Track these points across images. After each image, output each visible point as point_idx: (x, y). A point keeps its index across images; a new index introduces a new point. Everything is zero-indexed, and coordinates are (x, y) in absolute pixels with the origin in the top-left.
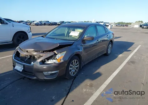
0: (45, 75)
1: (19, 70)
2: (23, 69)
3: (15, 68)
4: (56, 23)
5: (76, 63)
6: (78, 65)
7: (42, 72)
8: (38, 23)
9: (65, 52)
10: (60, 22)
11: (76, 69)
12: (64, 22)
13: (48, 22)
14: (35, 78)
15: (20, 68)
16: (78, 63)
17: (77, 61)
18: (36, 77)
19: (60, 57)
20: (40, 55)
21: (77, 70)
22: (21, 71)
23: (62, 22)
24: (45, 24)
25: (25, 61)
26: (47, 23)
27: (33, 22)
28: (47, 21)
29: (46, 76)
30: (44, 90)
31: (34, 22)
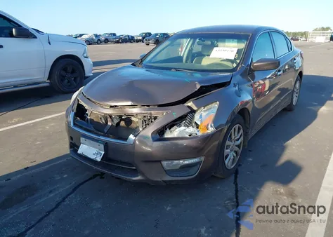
0: (167, 168)
1: (93, 157)
2: (103, 153)
3: (80, 151)
4: (133, 37)
5: (238, 133)
6: (242, 137)
7: (160, 161)
8: (92, 39)
9: (216, 105)
10: (140, 35)
11: (237, 149)
12: (150, 34)
13: (114, 35)
14: (139, 178)
15: (95, 150)
16: (241, 131)
17: (239, 129)
18: (143, 174)
19: (206, 118)
20: (151, 114)
21: (240, 151)
22: (99, 159)
23: (146, 34)
24: (106, 41)
25: (106, 131)
26: (111, 38)
27: (81, 35)
28: (111, 34)
29: (168, 172)
30: (169, 208)
31: (83, 37)
